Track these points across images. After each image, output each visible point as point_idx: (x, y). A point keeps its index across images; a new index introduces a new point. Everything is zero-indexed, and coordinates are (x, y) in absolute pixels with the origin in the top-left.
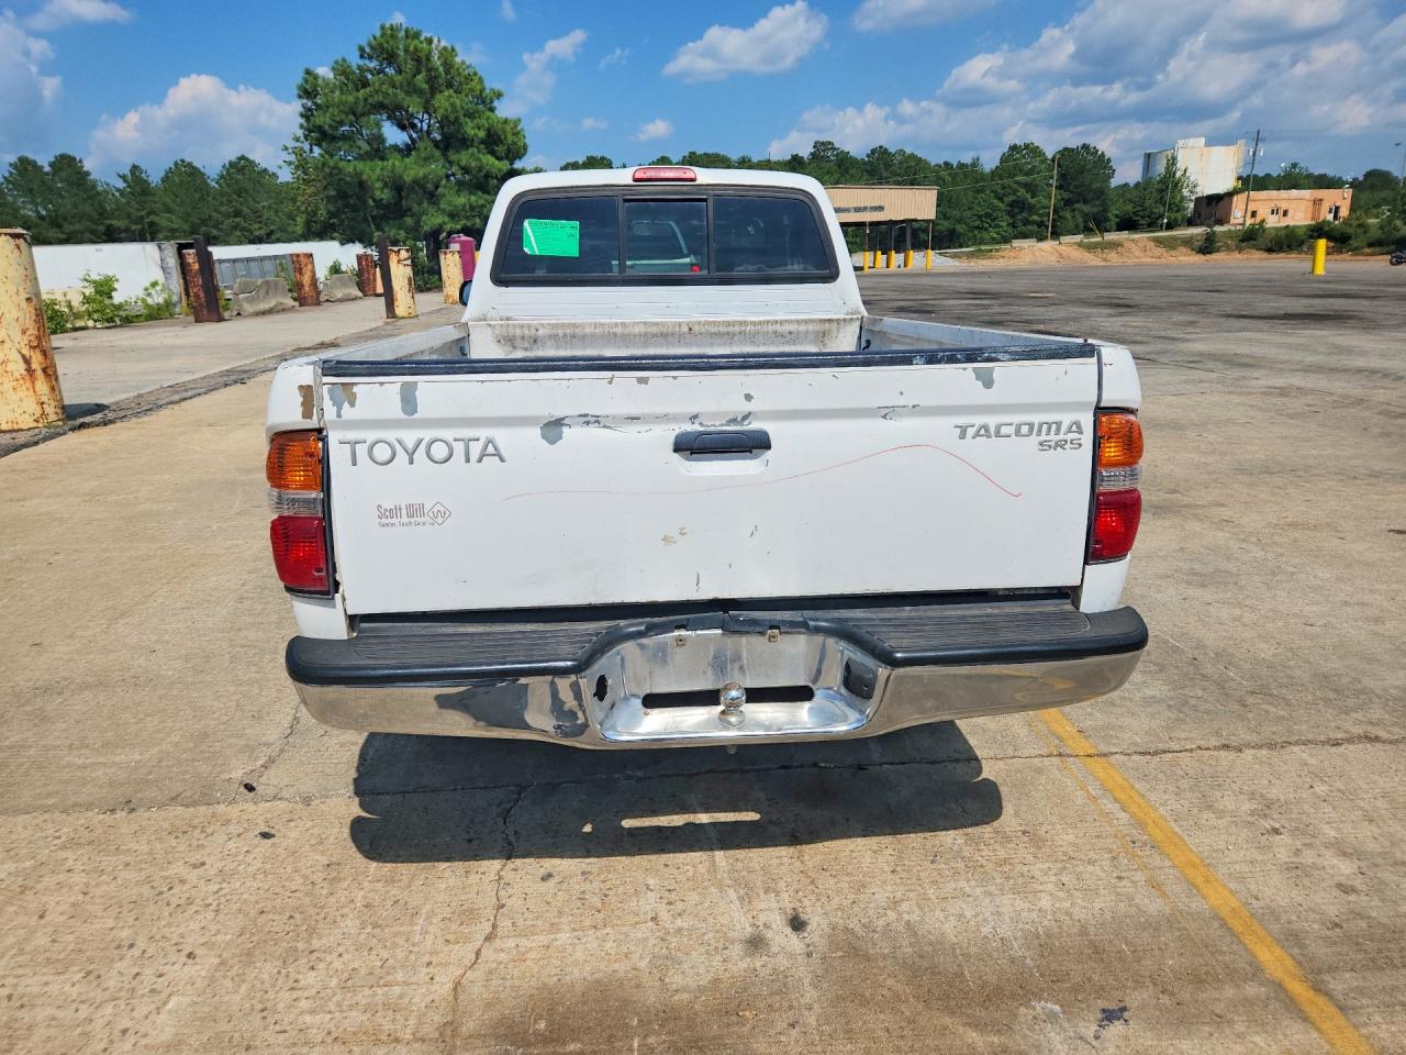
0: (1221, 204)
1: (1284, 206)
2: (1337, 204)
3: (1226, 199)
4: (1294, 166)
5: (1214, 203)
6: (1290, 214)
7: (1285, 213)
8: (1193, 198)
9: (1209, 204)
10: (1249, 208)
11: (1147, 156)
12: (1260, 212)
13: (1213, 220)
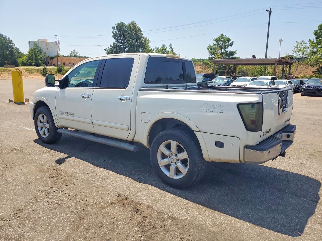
0: (54, 59)
1: (73, 62)
3: (55, 58)
4: (74, 50)
5: (52, 59)
6: (75, 64)
7: (73, 64)
8: (45, 57)
9: (50, 59)
10: (62, 62)
11: (29, 42)
12: (66, 63)
13: (52, 64)
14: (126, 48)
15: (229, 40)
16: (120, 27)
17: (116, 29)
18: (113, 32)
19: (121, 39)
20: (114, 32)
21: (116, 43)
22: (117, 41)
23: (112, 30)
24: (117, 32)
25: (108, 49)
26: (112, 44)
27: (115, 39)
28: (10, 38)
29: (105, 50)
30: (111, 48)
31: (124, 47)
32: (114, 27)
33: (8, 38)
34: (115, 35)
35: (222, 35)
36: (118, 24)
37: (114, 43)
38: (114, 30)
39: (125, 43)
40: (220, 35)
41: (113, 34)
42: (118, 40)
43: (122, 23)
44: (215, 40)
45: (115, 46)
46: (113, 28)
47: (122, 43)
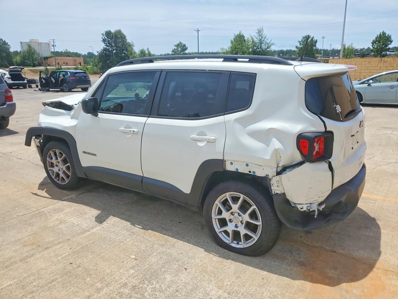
0: (48, 60)
1: (67, 61)
2: (80, 62)
3: (49, 58)
4: (67, 50)
5: (46, 60)
6: (68, 64)
7: (67, 64)
8: (39, 58)
9: (45, 60)
10: (56, 61)
11: (21, 43)
12: (60, 63)
13: (47, 64)
14: (113, 51)
15: (185, 45)
16: (108, 34)
17: (105, 35)
18: (102, 38)
19: (109, 43)
20: (104, 38)
21: (106, 47)
22: (107, 46)
23: (102, 36)
24: (106, 38)
25: (99, 52)
26: (102, 48)
27: (105, 43)
28: (6, 41)
29: (97, 52)
30: (102, 52)
31: (112, 50)
32: (103, 33)
33: (3, 41)
34: (104, 41)
35: (180, 43)
36: (107, 31)
37: (104, 47)
38: (103, 36)
39: (112, 46)
40: (179, 43)
41: (102, 39)
42: (107, 44)
43: (110, 31)
44: (175, 46)
45: (105, 50)
46: (103, 35)
47: (110, 46)
